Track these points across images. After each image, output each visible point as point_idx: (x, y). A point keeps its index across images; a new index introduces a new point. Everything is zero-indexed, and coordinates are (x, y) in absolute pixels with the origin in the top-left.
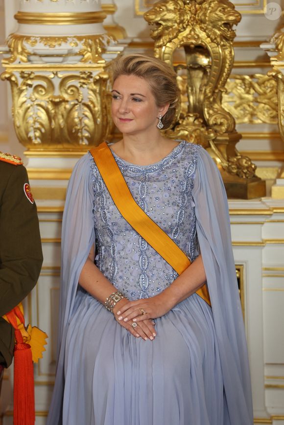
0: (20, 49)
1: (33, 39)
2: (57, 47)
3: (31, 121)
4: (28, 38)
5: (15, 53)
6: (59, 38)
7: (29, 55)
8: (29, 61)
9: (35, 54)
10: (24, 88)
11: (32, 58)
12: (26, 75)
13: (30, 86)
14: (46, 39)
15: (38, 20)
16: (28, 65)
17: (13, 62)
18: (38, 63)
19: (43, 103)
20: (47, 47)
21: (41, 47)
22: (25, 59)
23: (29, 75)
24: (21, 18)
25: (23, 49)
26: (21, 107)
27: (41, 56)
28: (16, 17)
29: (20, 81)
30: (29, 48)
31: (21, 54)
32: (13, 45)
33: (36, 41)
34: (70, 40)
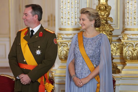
0: (60, 37)
1: (63, 34)
2: (69, 36)
3: (62, 54)
4: (62, 34)
5: (59, 38)
6: (70, 34)
7: (62, 38)
8: (62, 39)
9: (64, 38)
10: (61, 46)
11: (63, 39)
12: (61, 43)
13: (62, 45)
14: (67, 34)
15: (64, 30)
16: (62, 40)
17: (58, 40)
18: (64, 40)
19: (65, 50)
20: (67, 36)
21: (65, 36)
22: (61, 39)
23: (62, 43)
24: (60, 29)
25: (61, 37)
26: (60, 51)
27: (65, 38)
28: (59, 29)
29: (60, 44)
30: (62, 36)
31: (60, 38)
32: (58, 36)
33: (64, 35)
34: (72, 34)
